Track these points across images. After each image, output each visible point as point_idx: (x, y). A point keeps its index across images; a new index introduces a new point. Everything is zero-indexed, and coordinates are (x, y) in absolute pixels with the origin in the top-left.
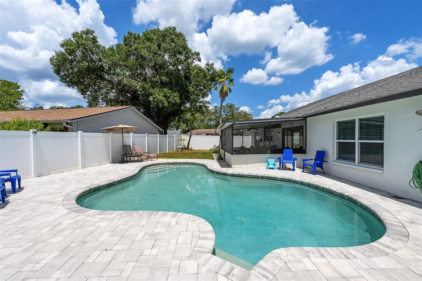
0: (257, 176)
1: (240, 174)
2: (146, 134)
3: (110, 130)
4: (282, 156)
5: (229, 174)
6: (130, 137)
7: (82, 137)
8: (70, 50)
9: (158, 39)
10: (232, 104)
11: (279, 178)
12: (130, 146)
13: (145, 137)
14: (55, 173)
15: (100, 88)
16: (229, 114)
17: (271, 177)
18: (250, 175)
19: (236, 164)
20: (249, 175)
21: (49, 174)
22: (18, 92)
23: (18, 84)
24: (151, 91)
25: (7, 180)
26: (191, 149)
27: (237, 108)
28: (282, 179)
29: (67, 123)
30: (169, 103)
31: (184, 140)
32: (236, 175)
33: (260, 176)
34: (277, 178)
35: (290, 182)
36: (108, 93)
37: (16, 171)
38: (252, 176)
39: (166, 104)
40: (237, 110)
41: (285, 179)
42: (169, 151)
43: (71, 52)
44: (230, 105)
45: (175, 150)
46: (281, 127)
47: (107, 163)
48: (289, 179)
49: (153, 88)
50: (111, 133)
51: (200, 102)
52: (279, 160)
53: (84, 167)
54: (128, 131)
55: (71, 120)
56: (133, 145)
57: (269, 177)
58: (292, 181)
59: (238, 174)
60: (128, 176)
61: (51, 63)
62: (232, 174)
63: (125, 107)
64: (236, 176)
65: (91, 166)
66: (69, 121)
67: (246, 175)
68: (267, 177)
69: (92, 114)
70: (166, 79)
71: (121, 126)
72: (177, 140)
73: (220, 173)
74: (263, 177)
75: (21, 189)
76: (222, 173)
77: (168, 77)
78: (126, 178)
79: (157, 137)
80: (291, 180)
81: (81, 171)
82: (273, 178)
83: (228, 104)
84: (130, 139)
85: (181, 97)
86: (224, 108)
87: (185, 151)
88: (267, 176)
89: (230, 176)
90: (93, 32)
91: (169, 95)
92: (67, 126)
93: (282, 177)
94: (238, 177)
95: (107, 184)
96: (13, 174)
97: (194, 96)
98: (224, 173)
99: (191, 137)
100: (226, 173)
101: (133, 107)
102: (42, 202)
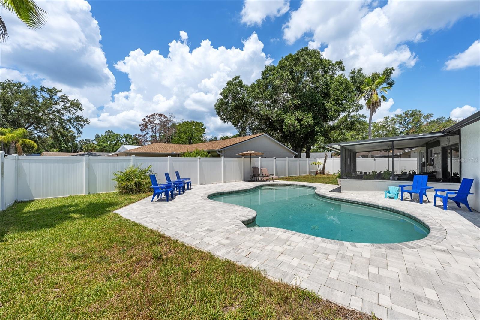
0: (356, 202)
1: (338, 198)
2: (274, 158)
3: (243, 155)
4: (412, 184)
5: (328, 197)
6: (258, 160)
7: (224, 161)
8: (225, 96)
9: (290, 65)
10: (416, 110)
11: (381, 206)
12: (258, 168)
13: (273, 160)
14: (209, 184)
15: (247, 119)
16: (409, 126)
17: (371, 204)
18: (349, 200)
19: (346, 189)
20: (347, 200)
21: (206, 184)
22: (203, 129)
23: (203, 123)
24: (284, 116)
25: (186, 183)
26: (328, 174)
27: (427, 116)
28: (383, 207)
29: (219, 152)
30: (301, 125)
31: (319, 163)
32: (334, 198)
33: (360, 202)
34: (378, 206)
35: (393, 211)
36: (253, 122)
37: (190, 179)
38: (351, 201)
39: (298, 127)
40: (427, 118)
41: (387, 208)
42: (300, 174)
43: (226, 97)
44: (412, 112)
45: (308, 174)
46: (440, 146)
47: (241, 181)
48: (391, 209)
49: (286, 113)
50: (243, 158)
51: (352, 117)
52: (401, 187)
53: (225, 182)
54: (257, 156)
55: (221, 149)
56: (262, 167)
57: (369, 204)
58: (394, 211)
59: (337, 198)
60: (243, 189)
61: (215, 108)
62: (330, 197)
63: (259, 135)
64: (335, 200)
65: (229, 182)
66: (220, 150)
67: (344, 200)
68: (367, 204)
69: (234, 143)
70: (299, 101)
71: (249, 152)
72: (310, 164)
73: (321, 195)
74: (363, 203)
75: (191, 189)
76: (322, 196)
77: (301, 100)
78: (242, 190)
79: (286, 160)
80: (393, 209)
81: (222, 184)
82: (374, 205)
83: (408, 111)
84: (259, 162)
85: (314, 118)
86: (399, 119)
87: (320, 176)
88: (367, 202)
89: (329, 199)
90: (239, 77)
91: (301, 117)
92: (219, 153)
93: (383, 206)
94: (336, 200)
95: (228, 192)
96: (188, 181)
97: (332, 112)
98: (324, 196)
99: (326, 160)
100: (325, 196)
101: (266, 134)
102: (196, 194)
